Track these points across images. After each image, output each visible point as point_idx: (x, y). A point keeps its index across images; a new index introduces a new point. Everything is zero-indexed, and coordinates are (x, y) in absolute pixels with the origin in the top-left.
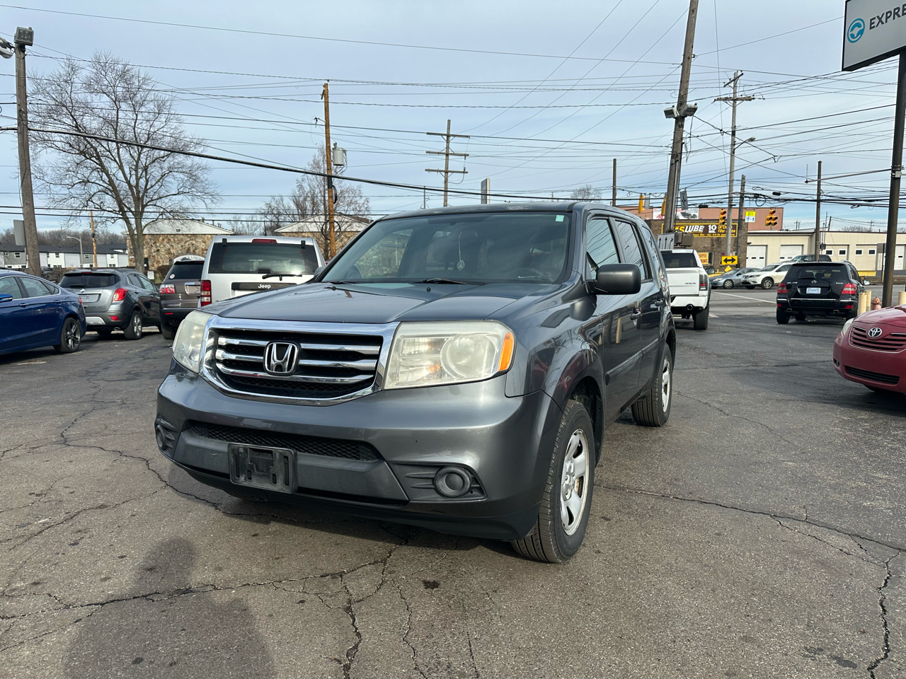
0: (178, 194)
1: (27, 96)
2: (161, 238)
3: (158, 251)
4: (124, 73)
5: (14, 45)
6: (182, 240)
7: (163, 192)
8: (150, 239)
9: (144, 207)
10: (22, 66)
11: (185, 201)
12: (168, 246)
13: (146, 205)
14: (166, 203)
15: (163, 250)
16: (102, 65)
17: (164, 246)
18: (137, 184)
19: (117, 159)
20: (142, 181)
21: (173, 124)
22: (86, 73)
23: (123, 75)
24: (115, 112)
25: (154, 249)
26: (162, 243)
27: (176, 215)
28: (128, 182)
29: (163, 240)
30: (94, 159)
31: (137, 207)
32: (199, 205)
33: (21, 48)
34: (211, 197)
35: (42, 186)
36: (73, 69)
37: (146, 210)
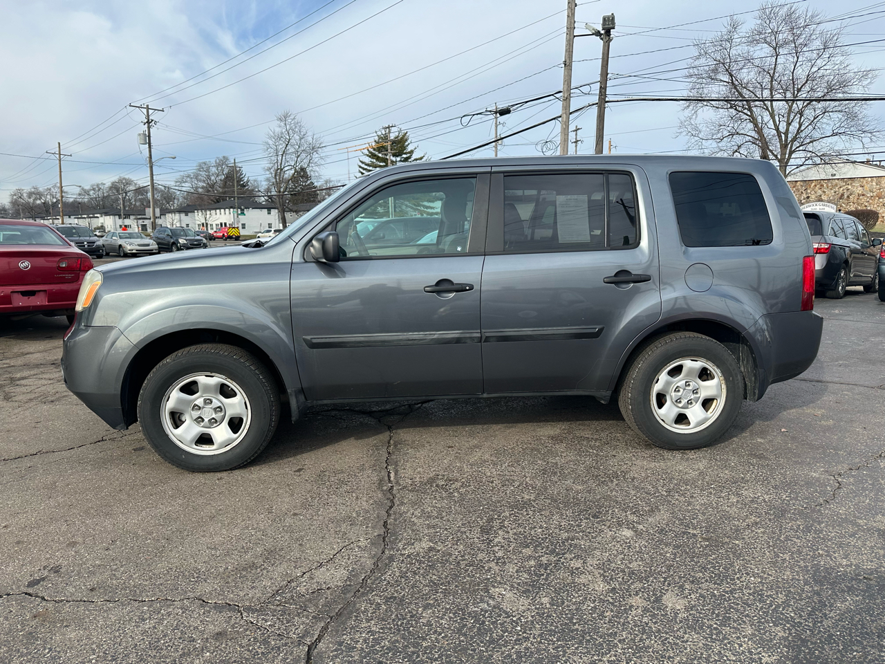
0: (831, 136)
1: (607, 74)
2: (813, 184)
3: (808, 197)
4: (789, 15)
6: (836, 185)
8: (802, 186)
9: (791, 153)
10: (606, 48)
11: (839, 144)
12: (820, 192)
13: (794, 151)
14: (822, 146)
15: (813, 197)
16: (767, 14)
17: (816, 192)
18: (787, 130)
19: (770, 109)
21: (838, 59)
23: (790, 19)
24: (774, 59)
25: (804, 195)
26: (813, 190)
27: (825, 160)
28: (777, 129)
29: (815, 186)
30: (746, 111)
31: (783, 154)
32: (854, 146)
33: (608, 32)
34: (870, 135)
35: (695, 143)
37: (793, 156)
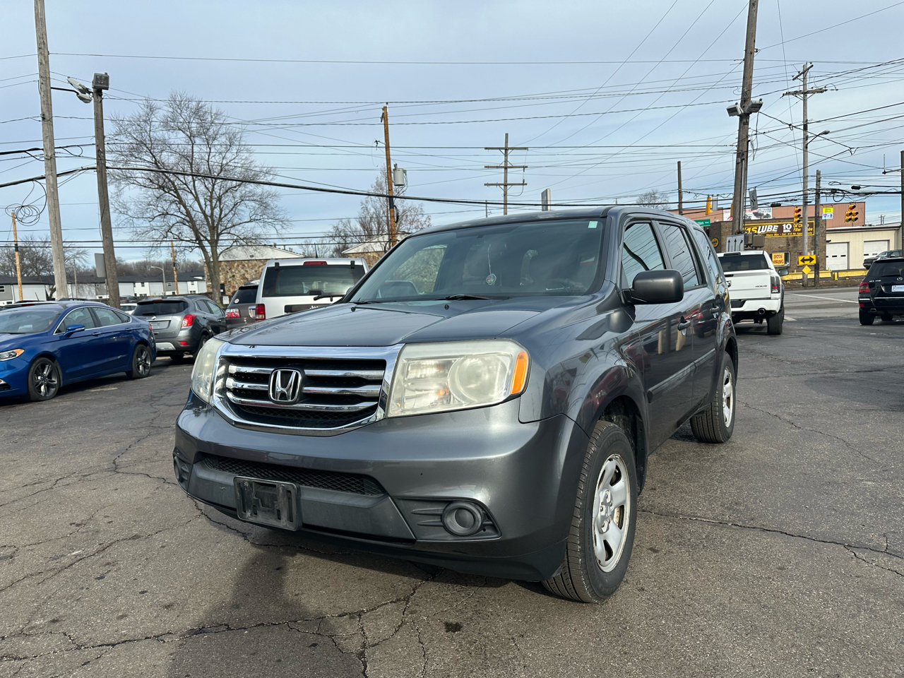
0: (250, 221)
1: (104, 137)
2: (236, 264)
3: (234, 276)
4: (198, 109)
5: (92, 90)
6: (256, 265)
7: (236, 220)
8: (226, 266)
9: (219, 235)
10: (99, 109)
11: (258, 229)
12: (243, 271)
13: (221, 233)
14: (239, 231)
15: (238, 275)
16: (177, 104)
17: (239, 271)
18: (212, 213)
19: (193, 191)
20: (217, 211)
21: (244, 155)
22: (163, 112)
23: (197, 112)
24: (190, 147)
25: (230, 275)
26: (237, 269)
27: (250, 241)
28: (204, 213)
29: (238, 266)
30: (172, 192)
31: (212, 236)
32: (270, 232)
33: (98, 92)
34: (281, 223)
35: (126, 221)
36: (152, 109)
37: (220, 238)
